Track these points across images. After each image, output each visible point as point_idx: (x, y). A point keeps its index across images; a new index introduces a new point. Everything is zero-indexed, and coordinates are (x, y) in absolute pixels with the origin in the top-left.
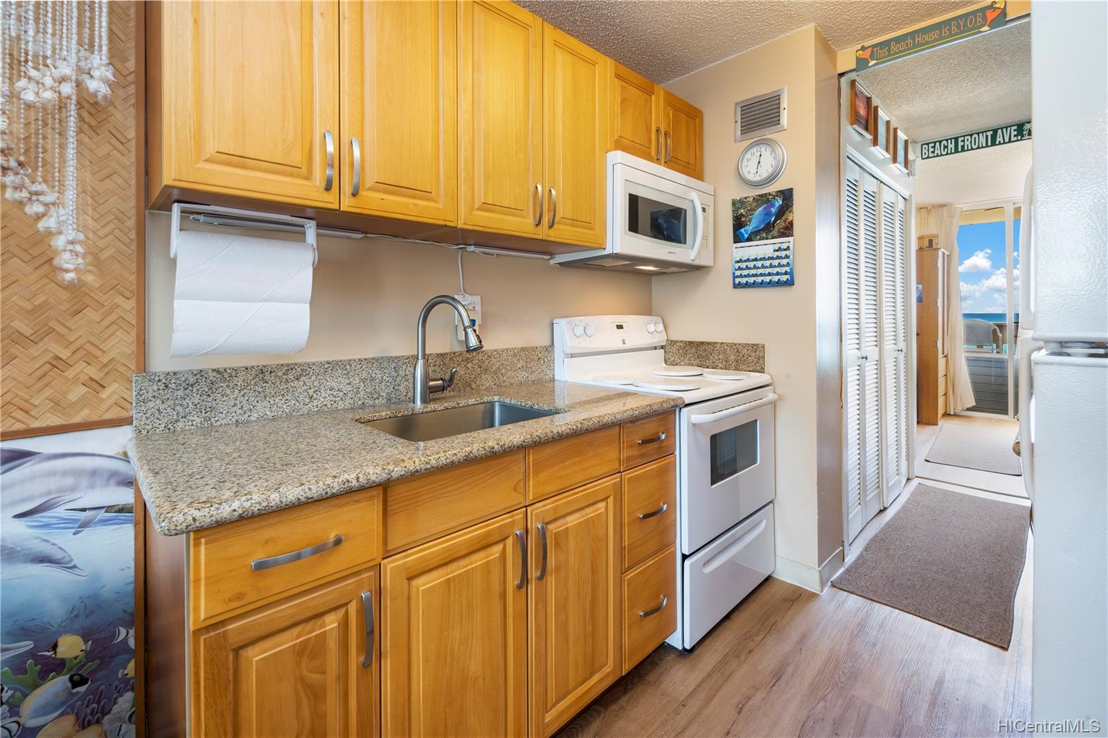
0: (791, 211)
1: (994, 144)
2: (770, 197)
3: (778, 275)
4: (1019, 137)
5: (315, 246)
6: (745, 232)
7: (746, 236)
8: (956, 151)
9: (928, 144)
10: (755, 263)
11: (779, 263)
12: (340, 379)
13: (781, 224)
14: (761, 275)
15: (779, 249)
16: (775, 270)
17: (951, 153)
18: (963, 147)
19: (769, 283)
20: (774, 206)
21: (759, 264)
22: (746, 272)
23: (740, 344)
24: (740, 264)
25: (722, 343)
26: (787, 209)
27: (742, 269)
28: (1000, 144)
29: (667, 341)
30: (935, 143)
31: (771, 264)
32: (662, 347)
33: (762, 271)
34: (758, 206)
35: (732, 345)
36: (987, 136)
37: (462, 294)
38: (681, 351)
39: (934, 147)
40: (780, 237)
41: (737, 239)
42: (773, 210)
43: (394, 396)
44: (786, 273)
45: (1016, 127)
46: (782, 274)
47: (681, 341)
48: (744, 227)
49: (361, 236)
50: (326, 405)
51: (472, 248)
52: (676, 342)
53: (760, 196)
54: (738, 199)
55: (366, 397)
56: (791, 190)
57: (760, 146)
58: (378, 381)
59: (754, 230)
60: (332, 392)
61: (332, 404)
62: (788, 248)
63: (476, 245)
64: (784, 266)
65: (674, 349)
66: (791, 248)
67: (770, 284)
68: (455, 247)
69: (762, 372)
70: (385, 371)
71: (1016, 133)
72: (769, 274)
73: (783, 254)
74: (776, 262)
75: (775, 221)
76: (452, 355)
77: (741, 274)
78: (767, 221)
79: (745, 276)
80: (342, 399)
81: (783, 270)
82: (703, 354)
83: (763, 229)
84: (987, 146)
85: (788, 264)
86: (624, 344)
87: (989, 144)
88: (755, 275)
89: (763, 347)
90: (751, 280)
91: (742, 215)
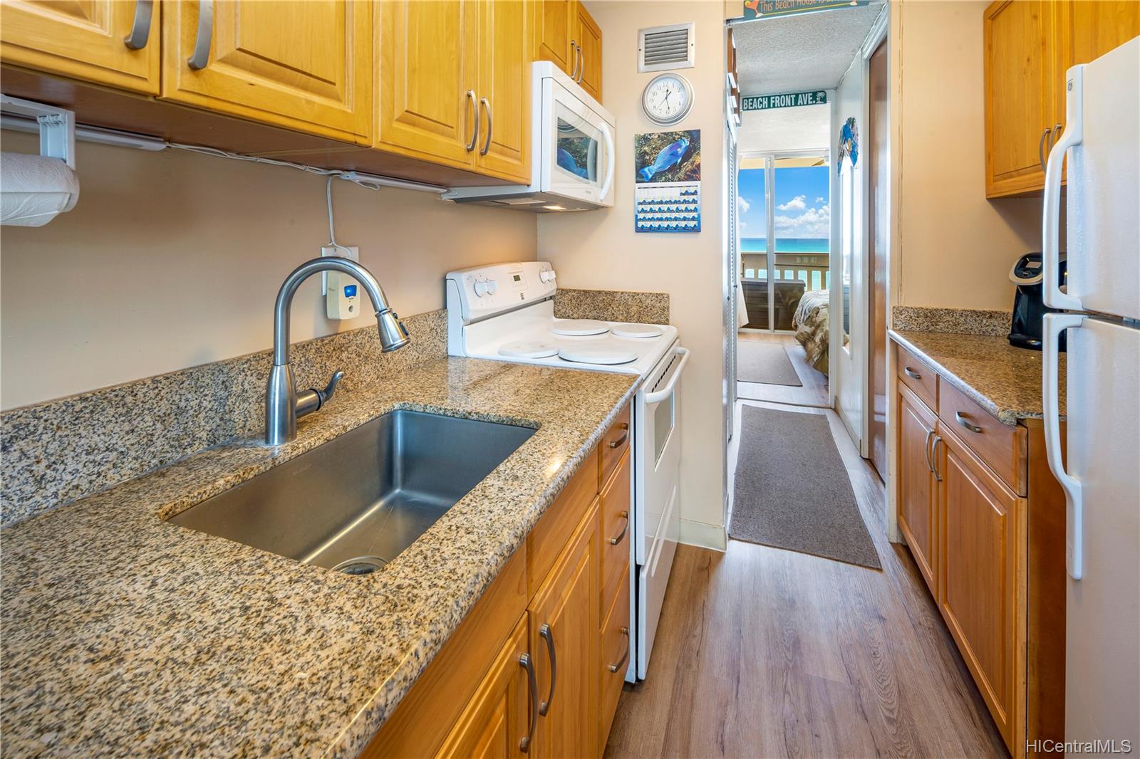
0: (698, 154)
1: (796, 104)
2: (677, 137)
3: (685, 220)
4: (814, 102)
5: (71, 163)
6: (649, 171)
7: (650, 176)
8: (769, 107)
9: (748, 99)
10: (660, 206)
11: (686, 208)
12: (110, 427)
13: (687, 166)
14: (667, 219)
15: (686, 193)
16: (682, 215)
17: (765, 108)
18: (774, 104)
19: (675, 229)
20: (680, 146)
21: (665, 207)
22: (650, 216)
23: (643, 294)
24: (643, 206)
25: (622, 293)
26: (695, 151)
27: (646, 212)
28: (800, 105)
29: (557, 289)
30: (753, 98)
31: (677, 208)
32: (551, 298)
33: (668, 215)
34: (663, 145)
35: (634, 295)
36: (791, 98)
37: (333, 246)
38: (574, 302)
39: (752, 102)
40: (686, 180)
41: (640, 178)
42: (680, 151)
43: (221, 432)
44: (693, 219)
45: (811, 94)
46: (689, 219)
47: (574, 291)
48: (648, 166)
49: (163, 146)
50: (77, 487)
51: (352, 176)
52: (568, 291)
53: (665, 134)
54: (642, 135)
55: (167, 447)
56: (698, 131)
57: (667, 80)
58: (191, 412)
59: (658, 171)
60: (91, 457)
61: (91, 482)
62: (695, 193)
63: (359, 171)
64: (691, 211)
65: (566, 299)
66: (699, 193)
67: (677, 229)
68: (324, 172)
69: (667, 324)
70: (206, 392)
71: (811, 98)
72: (676, 219)
73: (690, 198)
74: (683, 207)
75: (682, 162)
76: (320, 344)
77: (644, 218)
78: (672, 163)
79: (650, 220)
80: (114, 466)
81: (691, 215)
82: (601, 305)
83: (670, 170)
84: (791, 106)
85: (696, 210)
86: (523, 299)
87: (793, 104)
88: (661, 219)
89: (668, 297)
90: (656, 224)
91: (645, 153)
